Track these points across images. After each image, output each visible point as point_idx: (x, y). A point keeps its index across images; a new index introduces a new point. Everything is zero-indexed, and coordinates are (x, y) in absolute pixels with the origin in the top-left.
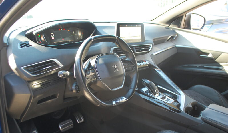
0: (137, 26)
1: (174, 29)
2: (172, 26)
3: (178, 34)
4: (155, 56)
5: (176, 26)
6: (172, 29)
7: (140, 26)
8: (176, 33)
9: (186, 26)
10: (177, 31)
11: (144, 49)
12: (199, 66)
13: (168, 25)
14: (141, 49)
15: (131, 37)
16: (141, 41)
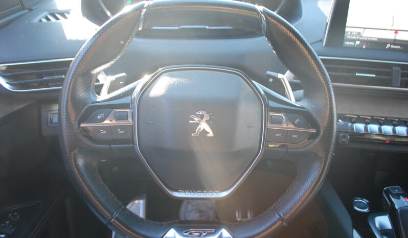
15: (396, 32)
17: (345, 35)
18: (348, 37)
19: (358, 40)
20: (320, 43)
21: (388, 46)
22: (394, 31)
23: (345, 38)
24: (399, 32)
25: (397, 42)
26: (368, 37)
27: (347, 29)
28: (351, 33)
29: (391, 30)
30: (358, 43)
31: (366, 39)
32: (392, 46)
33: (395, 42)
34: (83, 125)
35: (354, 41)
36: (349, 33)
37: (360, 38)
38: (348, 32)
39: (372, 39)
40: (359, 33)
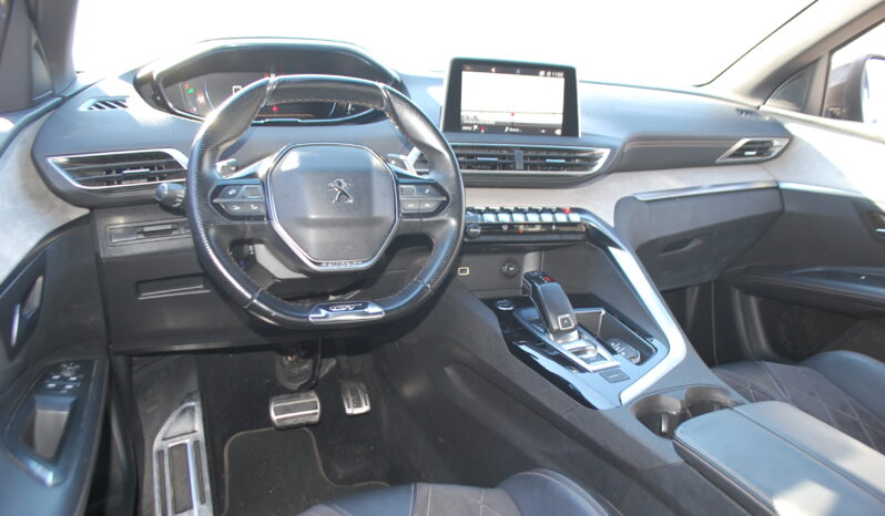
0: (546, 75)
1: (779, 119)
2: (773, 107)
3: (791, 138)
4: (646, 207)
5: (790, 105)
6: (767, 118)
7: (562, 74)
8: (784, 133)
9: (844, 110)
10: (791, 127)
11: (563, 161)
12: (868, 277)
13: (755, 103)
14: (548, 161)
15: (513, 115)
16: (558, 132)
17: (462, 119)
18: (466, 122)
19: (475, 124)
21: (507, 129)
22: (510, 114)
23: (462, 123)
24: (515, 114)
25: (515, 125)
26: (485, 121)
29: (506, 113)
30: (476, 127)
31: (483, 123)
32: (511, 129)
33: (513, 125)
34: (215, 201)
35: (472, 125)
37: (478, 122)
38: (464, 116)
39: (490, 123)
40: (475, 118)
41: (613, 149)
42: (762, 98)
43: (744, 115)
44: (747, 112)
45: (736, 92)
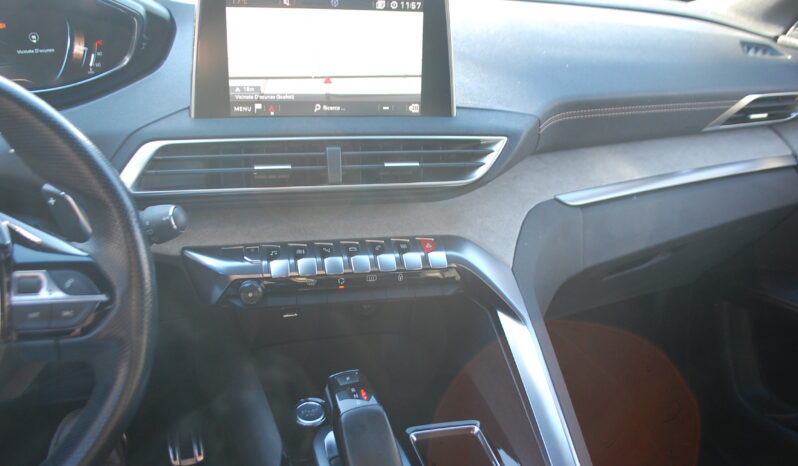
6: (790, 56)
7: (417, 4)
11: (415, 164)
15: (328, 80)
16: (415, 108)
17: (231, 93)
18: (238, 97)
19: (259, 101)
20: (186, 113)
21: (318, 107)
22: (324, 80)
23: (231, 100)
24: (331, 80)
25: (333, 99)
26: (275, 95)
27: (232, 83)
28: (241, 88)
29: (316, 77)
30: (258, 106)
31: (273, 97)
32: (325, 108)
33: (329, 99)
35: (251, 103)
36: (238, 90)
37: (261, 97)
38: (235, 88)
39: (284, 97)
40: (257, 89)
41: (512, 136)
42: (781, 25)
43: (751, 53)
44: (758, 47)
45: (744, 12)
